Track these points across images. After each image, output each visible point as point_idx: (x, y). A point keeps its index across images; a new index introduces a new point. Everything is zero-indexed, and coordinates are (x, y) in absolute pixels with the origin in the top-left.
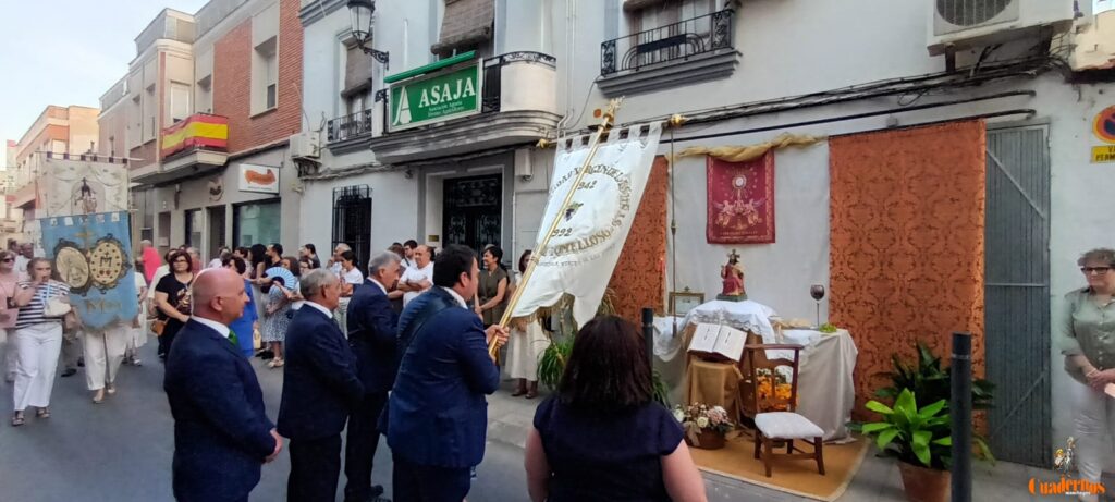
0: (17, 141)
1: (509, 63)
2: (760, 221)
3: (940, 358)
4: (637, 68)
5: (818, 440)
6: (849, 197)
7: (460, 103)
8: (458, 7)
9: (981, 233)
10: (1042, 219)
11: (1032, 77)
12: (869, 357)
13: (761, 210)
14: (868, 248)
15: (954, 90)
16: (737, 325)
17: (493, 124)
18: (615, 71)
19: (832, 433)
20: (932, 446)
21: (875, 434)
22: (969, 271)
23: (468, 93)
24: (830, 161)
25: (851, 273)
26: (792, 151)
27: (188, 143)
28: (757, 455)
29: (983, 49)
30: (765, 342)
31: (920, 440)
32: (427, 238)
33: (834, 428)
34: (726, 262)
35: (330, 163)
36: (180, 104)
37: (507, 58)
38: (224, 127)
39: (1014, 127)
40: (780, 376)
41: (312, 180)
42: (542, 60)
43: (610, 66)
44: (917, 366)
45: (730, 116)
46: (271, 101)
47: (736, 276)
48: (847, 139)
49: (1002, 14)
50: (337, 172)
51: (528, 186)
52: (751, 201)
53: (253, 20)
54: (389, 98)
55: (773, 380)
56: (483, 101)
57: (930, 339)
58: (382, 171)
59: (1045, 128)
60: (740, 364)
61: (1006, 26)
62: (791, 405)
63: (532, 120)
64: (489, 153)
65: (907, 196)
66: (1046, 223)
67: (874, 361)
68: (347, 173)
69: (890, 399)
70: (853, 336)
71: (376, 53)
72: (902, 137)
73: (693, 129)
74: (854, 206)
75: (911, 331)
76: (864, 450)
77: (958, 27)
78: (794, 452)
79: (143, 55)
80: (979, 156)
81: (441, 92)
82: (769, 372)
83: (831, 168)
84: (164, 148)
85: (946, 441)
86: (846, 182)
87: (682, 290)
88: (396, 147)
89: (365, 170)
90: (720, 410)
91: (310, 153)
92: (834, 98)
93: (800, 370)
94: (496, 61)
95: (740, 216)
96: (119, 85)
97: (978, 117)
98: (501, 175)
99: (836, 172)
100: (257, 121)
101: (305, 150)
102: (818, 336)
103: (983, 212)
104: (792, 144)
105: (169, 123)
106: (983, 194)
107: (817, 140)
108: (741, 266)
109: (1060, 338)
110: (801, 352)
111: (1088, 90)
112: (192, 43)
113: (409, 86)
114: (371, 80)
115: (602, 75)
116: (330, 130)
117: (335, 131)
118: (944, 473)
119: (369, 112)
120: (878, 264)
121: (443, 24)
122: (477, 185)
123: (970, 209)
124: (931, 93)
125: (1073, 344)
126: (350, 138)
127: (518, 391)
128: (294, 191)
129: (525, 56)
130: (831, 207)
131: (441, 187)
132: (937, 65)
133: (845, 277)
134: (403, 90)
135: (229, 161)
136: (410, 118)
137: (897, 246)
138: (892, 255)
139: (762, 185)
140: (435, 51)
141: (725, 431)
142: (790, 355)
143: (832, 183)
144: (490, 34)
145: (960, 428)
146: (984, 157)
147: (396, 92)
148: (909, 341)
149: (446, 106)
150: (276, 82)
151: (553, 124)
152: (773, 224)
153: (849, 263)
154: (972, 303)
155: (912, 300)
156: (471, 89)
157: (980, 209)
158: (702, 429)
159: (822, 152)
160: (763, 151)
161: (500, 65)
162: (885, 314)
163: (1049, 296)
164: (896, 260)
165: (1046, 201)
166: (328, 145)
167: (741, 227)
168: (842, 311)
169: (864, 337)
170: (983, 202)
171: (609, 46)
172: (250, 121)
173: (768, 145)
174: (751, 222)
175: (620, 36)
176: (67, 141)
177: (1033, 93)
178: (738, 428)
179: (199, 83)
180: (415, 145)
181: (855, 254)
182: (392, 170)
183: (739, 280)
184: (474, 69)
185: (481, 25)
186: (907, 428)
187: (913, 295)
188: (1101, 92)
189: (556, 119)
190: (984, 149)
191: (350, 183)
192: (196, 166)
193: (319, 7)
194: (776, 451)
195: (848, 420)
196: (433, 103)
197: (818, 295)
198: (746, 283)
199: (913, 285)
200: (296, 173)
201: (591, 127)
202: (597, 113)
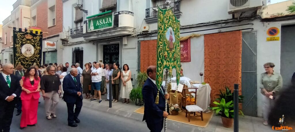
1: (121, 14)
2: (187, 56)
3: (231, 91)
4: (155, 16)
5: (202, 112)
6: (209, 50)
7: (108, 25)
9: (241, 59)
10: (255, 55)
11: (253, 20)
12: (214, 90)
13: (187, 53)
14: (214, 63)
15: (235, 23)
16: (181, 83)
17: (116, 30)
18: (149, 17)
19: (205, 110)
20: (229, 113)
21: (215, 110)
22: (238, 68)
23: (110, 22)
24: (204, 41)
25: (209, 69)
26: (195, 38)
28: (186, 116)
29: (241, 13)
30: (188, 87)
31: (226, 111)
32: (99, 61)
33: (205, 109)
35: (71, 40)
36: (27, 23)
37: (120, 13)
39: (248, 32)
40: (192, 96)
41: (66, 45)
42: (130, 13)
43: (148, 15)
44: (226, 92)
46: (54, 23)
48: (208, 35)
50: (73, 43)
51: (126, 47)
52: (185, 51)
54: (88, 23)
55: (190, 97)
56: (114, 24)
57: (229, 86)
58: (86, 43)
59: (256, 33)
60: (182, 93)
61: (246, 7)
62: (195, 103)
63: (127, 29)
64: (116, 38)
65: (223, 50)
66: (256, 57)
67: (215, 92)
68: (76, 43)
69: (219, 101)
70: (210, 85)
71: (83, 10)
72: (222, 35)
74: (210, 52)
75: (224, 84)
76: (213, 114)
77: (234, 7)
78: (195, 115)
79: (15, 9)
81: (102, 22)
82: (189, 95)
83: (205, 43)
85: (232, 111)
86: (208, 46)
88: (90, 36)
89: (81, 42)
90: (177, 105)
91: (66, 38)
92: (205, 24)
93: (197, 94)
94: (117, 13)
95: (182, 55)
96: (8, 18)
97: (240, 30)
98: (119, 44)
99: (206, 44)
100: (50, 29)
101: (64, 37)
102: (201, 85)
103: (241, 54)
104: (195, 36)
106: (241, 49)
107: (201, 35)
108: (182, 68)
109: (259, 85)
110: (197, 90)
111: (266, 24)
112: (30, 6)
113: (93, 20)
114: (83, 18)
115: (146, 17)
116: (71, 32)
117: (72, 32)
118: (232, 119)
119: (82, 27)
120: (216, 67)
121: (103, 3)
122: (112, 47)
123: (238, 53)
124: (229, 23)
125: (262, 86)
126: (77, 34)
127: (124, 102)
128: (61, 48)
129: (125, 12)
130: (205, 52)
131: (103, 47)
132: (230, 17)
133: (208, 70)
134: (92, 21)
136: (94, 28)
137: (221, 62)
138: (220, 64)
139: (187, 47)
140: (101, 10)
141: (178, 110)
142: (194, 90)
143: (205, 46)
144: (116, 6)
145: (236, 108)
146: (241, 40)
147: (90, 21)
148: (223, 86)
149: (103, 25)
150: (55, 18)
151: (133, 30)
152: (190, 57)
153: (209, 67)
154: (238, 76)
155: (224, 76)
156: (111, 21)
157: (240, 53)
158: (172, 110)
159: (202, 38)
160: (188, 38)
161: (118, 14)
162: (218, 79)
163: (257, 75)
164: (220, 66)
165: (256, 50)
166: (71, 36)
167: (182, 58)
168: (207, 79)
169: (213, 85)
170: (241, 51)
171: (148, 10)
172: (48, 29)
173: (189, 36)
174: (185, 56)
175: (151, 7)
177: (253, 24)
178: (181, 109)
179: (32, 18)
180: (95, 36)
181: (210, 64)
182: (89, 43)
183: (182, 71)
184: (111, 15)
185: (113, 4)
186: (223, 108)
187: (225, 75)
188: (268, 24)
189: (134, 29)
190: (241, 38)
194: (191, 115)
195: (209, 107)
196: (100, 24)
197: (201, 75)
198: (183, 72)
199: (225, 72)
200: (62, 43)
201: (143, 32)
202: (145, 28)
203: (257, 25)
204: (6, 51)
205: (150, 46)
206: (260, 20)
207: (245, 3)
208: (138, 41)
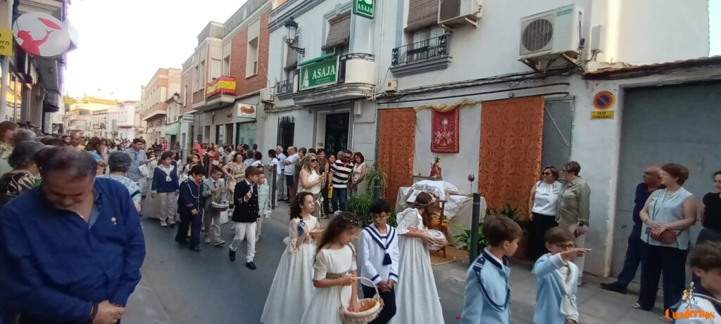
0: (145, 86)
1: (351, 58)
2: (452, 142)
4: (407, 63)
6: (488, 132)
7: (329, 78)
8: (336, 26)
10: (568, 146)
11: (569, 75)
13: (453, 137)
14: (495, 159)
17: (341, 89)
18: (399, 63)
23: (332, 73)
24: (482, 113)
25: (487, 170)
26: (467, 108)
27: (218, 91)
29: (548, 61)
32: (317, 144)
34: (433, 162)
35: (279, 104)
36: (216, 70)
37: (349, 56)
38: (234, 83)
39: (559, 100)
41: (270, 113)
42: (366, 57)
43: (396, 61)
45: (444, 89)
46: (255, 72)
47: (437, 169)
48: (489, 103)
49: (546, 46)
50: (280, 108)
51: (360, 120)
52: (449, 132)
53: (249, 28)
54: (301, 73)
56: (339, 77)
58: (299, 109)
59: (571, 101)
61: (547, 52)
63: (358, 87)
64: (344, 102)
65: (511, 133)
66: (569, 148)
68: (284, 110)
71: (297, 49)
73: (426, 94)
74: (490, 136)
75: (508, 199)
77: (530, 52)
79: (201, 45)
80: (540, 114)
81: (321, 72)
83: (482, 118)
84: (208, 93)
86: (487, 124)
87: (417, 175)
88: (302, 98)
89: (291, 109)
91: (269, 99)
92: (487, 82)
94: (344, 58)
95: (444, 140)
96: (190, 59)
97: (542, 95)
98: (348, 113)
99: (484, 119)
100: (249, 80)
101: (267, 97)
104: (466, 104)
105: (210, 81)
106: (541, 133)
107: (477, 103)
108: (440, 164)
111: (592, 83)
112: (222, 39)
113: (308, 68)
114: (296, 63)
115: (392, 65)
116: (278, 87)
117: (280, 88)
120: (498, 165)
121: (329, 35)
122: (340, 118)
123: (536, 141)
124: (526, 82)
126: (284, 91)
128: (262, 117)
129: (358, 55)
130: (481, 137)
131: (325, 118)
132: (527, 68)
133: (484, 171)
134: (306, 70)
135: (236, 100)
136: (308, 84)
137: (505, 157)
138: (504, 161)
139: (454, 124)
140: (324, 49)
143: (482, 125)
144: (347, 42)
146: (542, 115)
147: (304, 71)
149: (322, 80)
150: (257, 61)
151: (370, 89)
152: (458, 144)
153: (487, 165)
155: (510, 184)
156: (334, 71)
159: (479, 108)
160: (453, 108)
161: (346, 60)
162: (499, 190)
164: (505, 164)
165: (570, 137)
166: (277, 95)
167: (444, 144)
170: (541, 137)
171: (396, 50)
172: (246, 82)
173: (455, 105)
174: (448, 142)
175: (402, 45)
176: (167, 86)
177: (568, 84)
179: (224, 59)
180: (309, 98)
181: (489, 160)
182: (303, 109)
183: (438, 171)
184: (336, 61)
185: (344, 37)
187: (510, 181)
188: (597, 84)
189: (372, 87)
190: (543, 110)
191: (285, 115)
192: (221, 103)
193: (275, 24)
196: (318, 77)
197: (471, 179)
199: (511, 177)
200: (264, 108)
201: (387, 91)
202: (390, 84)
203: (576, 86)
204: (185, 119)
205: (395, 119)
206: (580, 77)
207: (545, 44)
208: (378, 110)
